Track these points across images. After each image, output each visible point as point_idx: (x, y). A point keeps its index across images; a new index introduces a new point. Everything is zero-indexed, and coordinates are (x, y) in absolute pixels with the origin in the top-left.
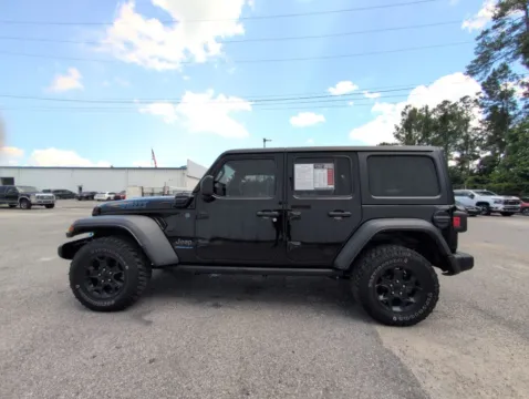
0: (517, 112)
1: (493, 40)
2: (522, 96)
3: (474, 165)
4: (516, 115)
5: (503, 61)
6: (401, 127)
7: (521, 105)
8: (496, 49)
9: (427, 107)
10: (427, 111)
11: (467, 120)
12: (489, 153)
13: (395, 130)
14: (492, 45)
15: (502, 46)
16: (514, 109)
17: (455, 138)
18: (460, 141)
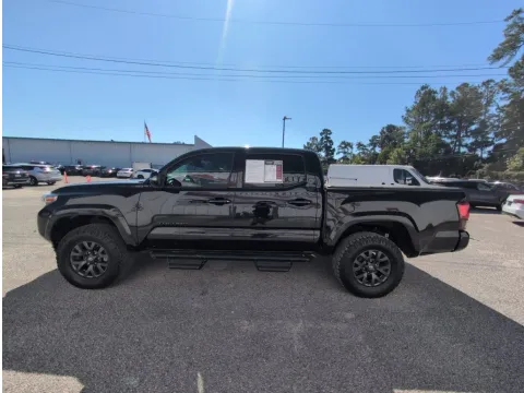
6: (411, 109)
10: (444, 93)
11: (487, 106)
13: (404, 113)
17: (470, 123)
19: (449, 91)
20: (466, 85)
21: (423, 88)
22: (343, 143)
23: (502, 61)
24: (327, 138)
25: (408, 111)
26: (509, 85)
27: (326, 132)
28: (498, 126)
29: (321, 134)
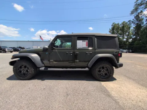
0: (144, 25)
1: (139, 3)
2: (145, 20)
3: (130, 40)
4: (143, 26)
5: (141, 10)
6: (111, 29)
7: (145, 23)
8: (140, 6)
9: (119, 23)
10: (118, 25)
11: (130, 27)
12: (135, 37)
13: (109, 30)
14: (139, 5)
15: (142, 5)
16: (143, 24)
17: (126, 32)
18: (127, 34)
19: (120, 24)
20: (124, 22)
21: (113, 23)
25: (110, 30)
28: (133, 33)
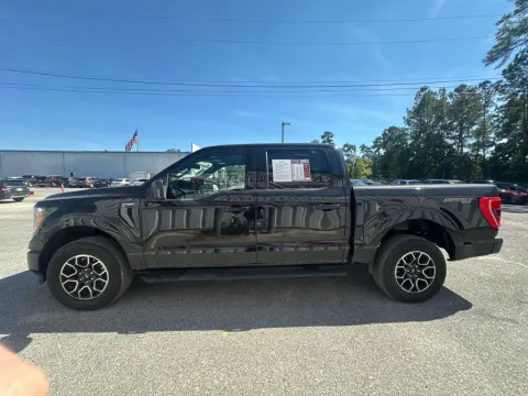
3: (488, 153)
6: (412, 110)
10: (443, 95)
11: (486, 107)
12: (505, 141)
13: (406, 115)
14: (514, 30)
20: (463, 86)
21: (423, 90)
22: (345, 146)
23: (497, 63)
24: (329, 141)
26: (505, 85)
27: (327, 135)
28: (498, 126)
29: (323, 137)
